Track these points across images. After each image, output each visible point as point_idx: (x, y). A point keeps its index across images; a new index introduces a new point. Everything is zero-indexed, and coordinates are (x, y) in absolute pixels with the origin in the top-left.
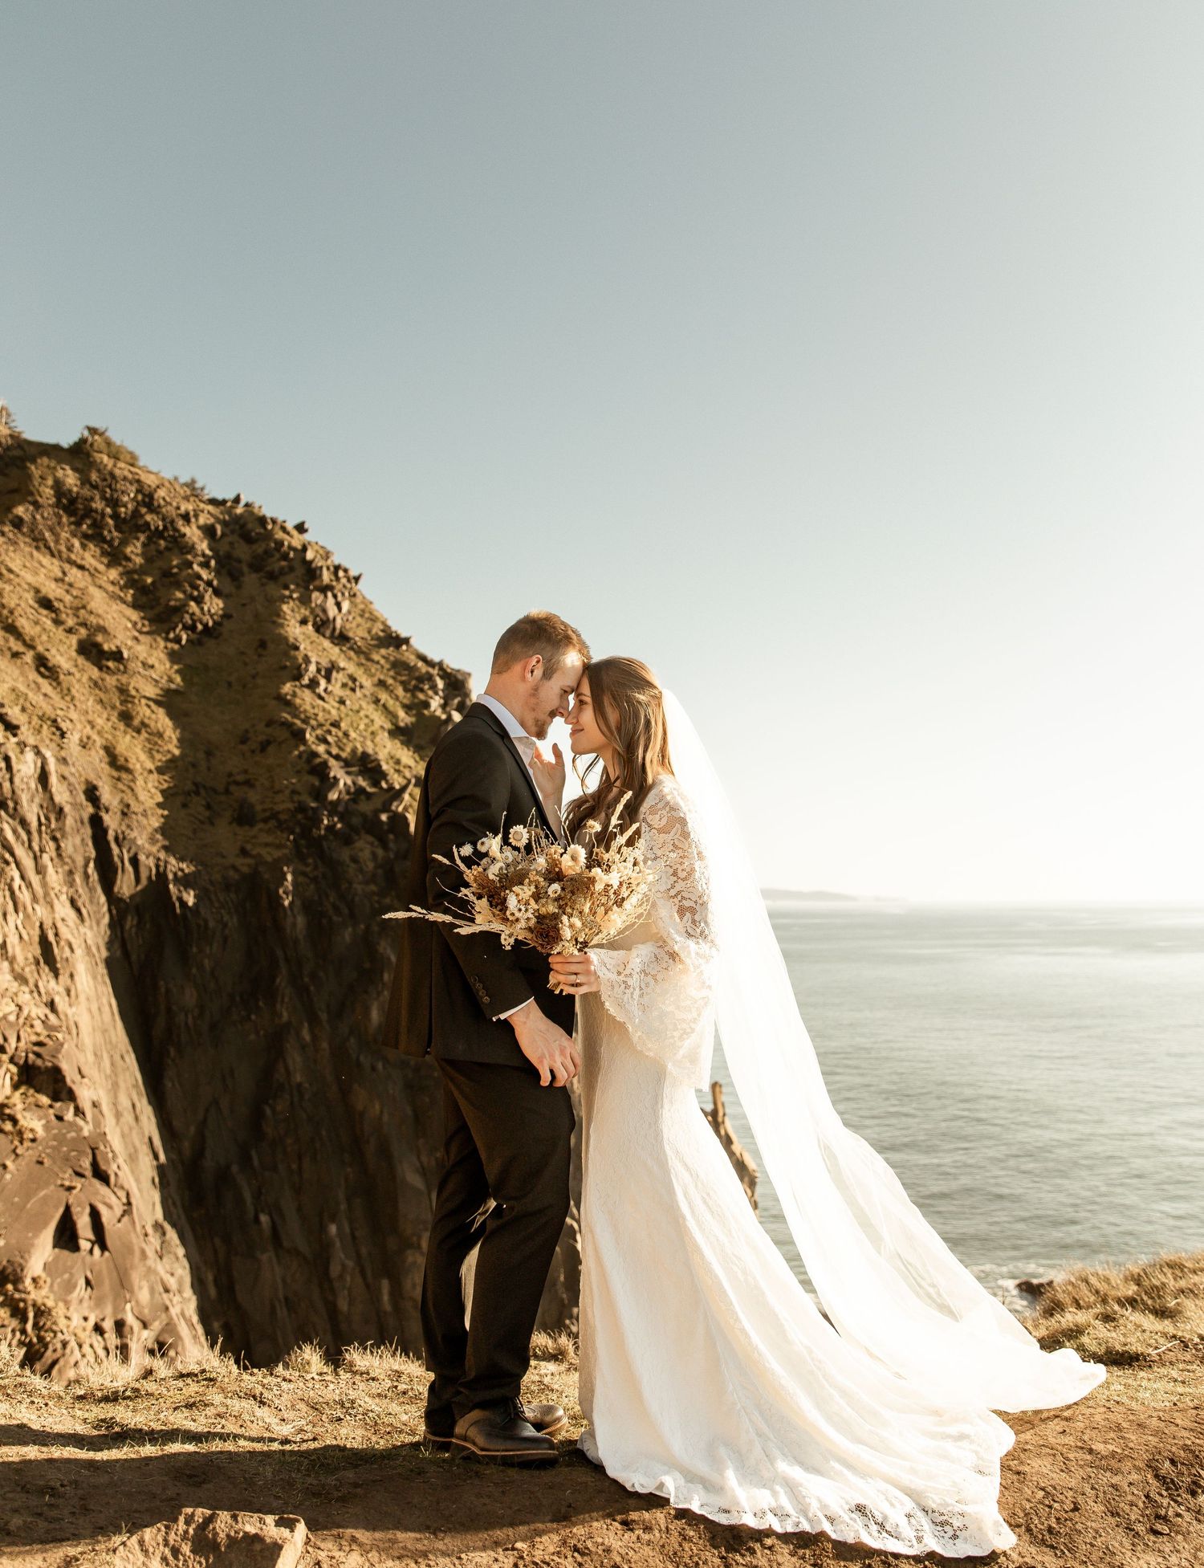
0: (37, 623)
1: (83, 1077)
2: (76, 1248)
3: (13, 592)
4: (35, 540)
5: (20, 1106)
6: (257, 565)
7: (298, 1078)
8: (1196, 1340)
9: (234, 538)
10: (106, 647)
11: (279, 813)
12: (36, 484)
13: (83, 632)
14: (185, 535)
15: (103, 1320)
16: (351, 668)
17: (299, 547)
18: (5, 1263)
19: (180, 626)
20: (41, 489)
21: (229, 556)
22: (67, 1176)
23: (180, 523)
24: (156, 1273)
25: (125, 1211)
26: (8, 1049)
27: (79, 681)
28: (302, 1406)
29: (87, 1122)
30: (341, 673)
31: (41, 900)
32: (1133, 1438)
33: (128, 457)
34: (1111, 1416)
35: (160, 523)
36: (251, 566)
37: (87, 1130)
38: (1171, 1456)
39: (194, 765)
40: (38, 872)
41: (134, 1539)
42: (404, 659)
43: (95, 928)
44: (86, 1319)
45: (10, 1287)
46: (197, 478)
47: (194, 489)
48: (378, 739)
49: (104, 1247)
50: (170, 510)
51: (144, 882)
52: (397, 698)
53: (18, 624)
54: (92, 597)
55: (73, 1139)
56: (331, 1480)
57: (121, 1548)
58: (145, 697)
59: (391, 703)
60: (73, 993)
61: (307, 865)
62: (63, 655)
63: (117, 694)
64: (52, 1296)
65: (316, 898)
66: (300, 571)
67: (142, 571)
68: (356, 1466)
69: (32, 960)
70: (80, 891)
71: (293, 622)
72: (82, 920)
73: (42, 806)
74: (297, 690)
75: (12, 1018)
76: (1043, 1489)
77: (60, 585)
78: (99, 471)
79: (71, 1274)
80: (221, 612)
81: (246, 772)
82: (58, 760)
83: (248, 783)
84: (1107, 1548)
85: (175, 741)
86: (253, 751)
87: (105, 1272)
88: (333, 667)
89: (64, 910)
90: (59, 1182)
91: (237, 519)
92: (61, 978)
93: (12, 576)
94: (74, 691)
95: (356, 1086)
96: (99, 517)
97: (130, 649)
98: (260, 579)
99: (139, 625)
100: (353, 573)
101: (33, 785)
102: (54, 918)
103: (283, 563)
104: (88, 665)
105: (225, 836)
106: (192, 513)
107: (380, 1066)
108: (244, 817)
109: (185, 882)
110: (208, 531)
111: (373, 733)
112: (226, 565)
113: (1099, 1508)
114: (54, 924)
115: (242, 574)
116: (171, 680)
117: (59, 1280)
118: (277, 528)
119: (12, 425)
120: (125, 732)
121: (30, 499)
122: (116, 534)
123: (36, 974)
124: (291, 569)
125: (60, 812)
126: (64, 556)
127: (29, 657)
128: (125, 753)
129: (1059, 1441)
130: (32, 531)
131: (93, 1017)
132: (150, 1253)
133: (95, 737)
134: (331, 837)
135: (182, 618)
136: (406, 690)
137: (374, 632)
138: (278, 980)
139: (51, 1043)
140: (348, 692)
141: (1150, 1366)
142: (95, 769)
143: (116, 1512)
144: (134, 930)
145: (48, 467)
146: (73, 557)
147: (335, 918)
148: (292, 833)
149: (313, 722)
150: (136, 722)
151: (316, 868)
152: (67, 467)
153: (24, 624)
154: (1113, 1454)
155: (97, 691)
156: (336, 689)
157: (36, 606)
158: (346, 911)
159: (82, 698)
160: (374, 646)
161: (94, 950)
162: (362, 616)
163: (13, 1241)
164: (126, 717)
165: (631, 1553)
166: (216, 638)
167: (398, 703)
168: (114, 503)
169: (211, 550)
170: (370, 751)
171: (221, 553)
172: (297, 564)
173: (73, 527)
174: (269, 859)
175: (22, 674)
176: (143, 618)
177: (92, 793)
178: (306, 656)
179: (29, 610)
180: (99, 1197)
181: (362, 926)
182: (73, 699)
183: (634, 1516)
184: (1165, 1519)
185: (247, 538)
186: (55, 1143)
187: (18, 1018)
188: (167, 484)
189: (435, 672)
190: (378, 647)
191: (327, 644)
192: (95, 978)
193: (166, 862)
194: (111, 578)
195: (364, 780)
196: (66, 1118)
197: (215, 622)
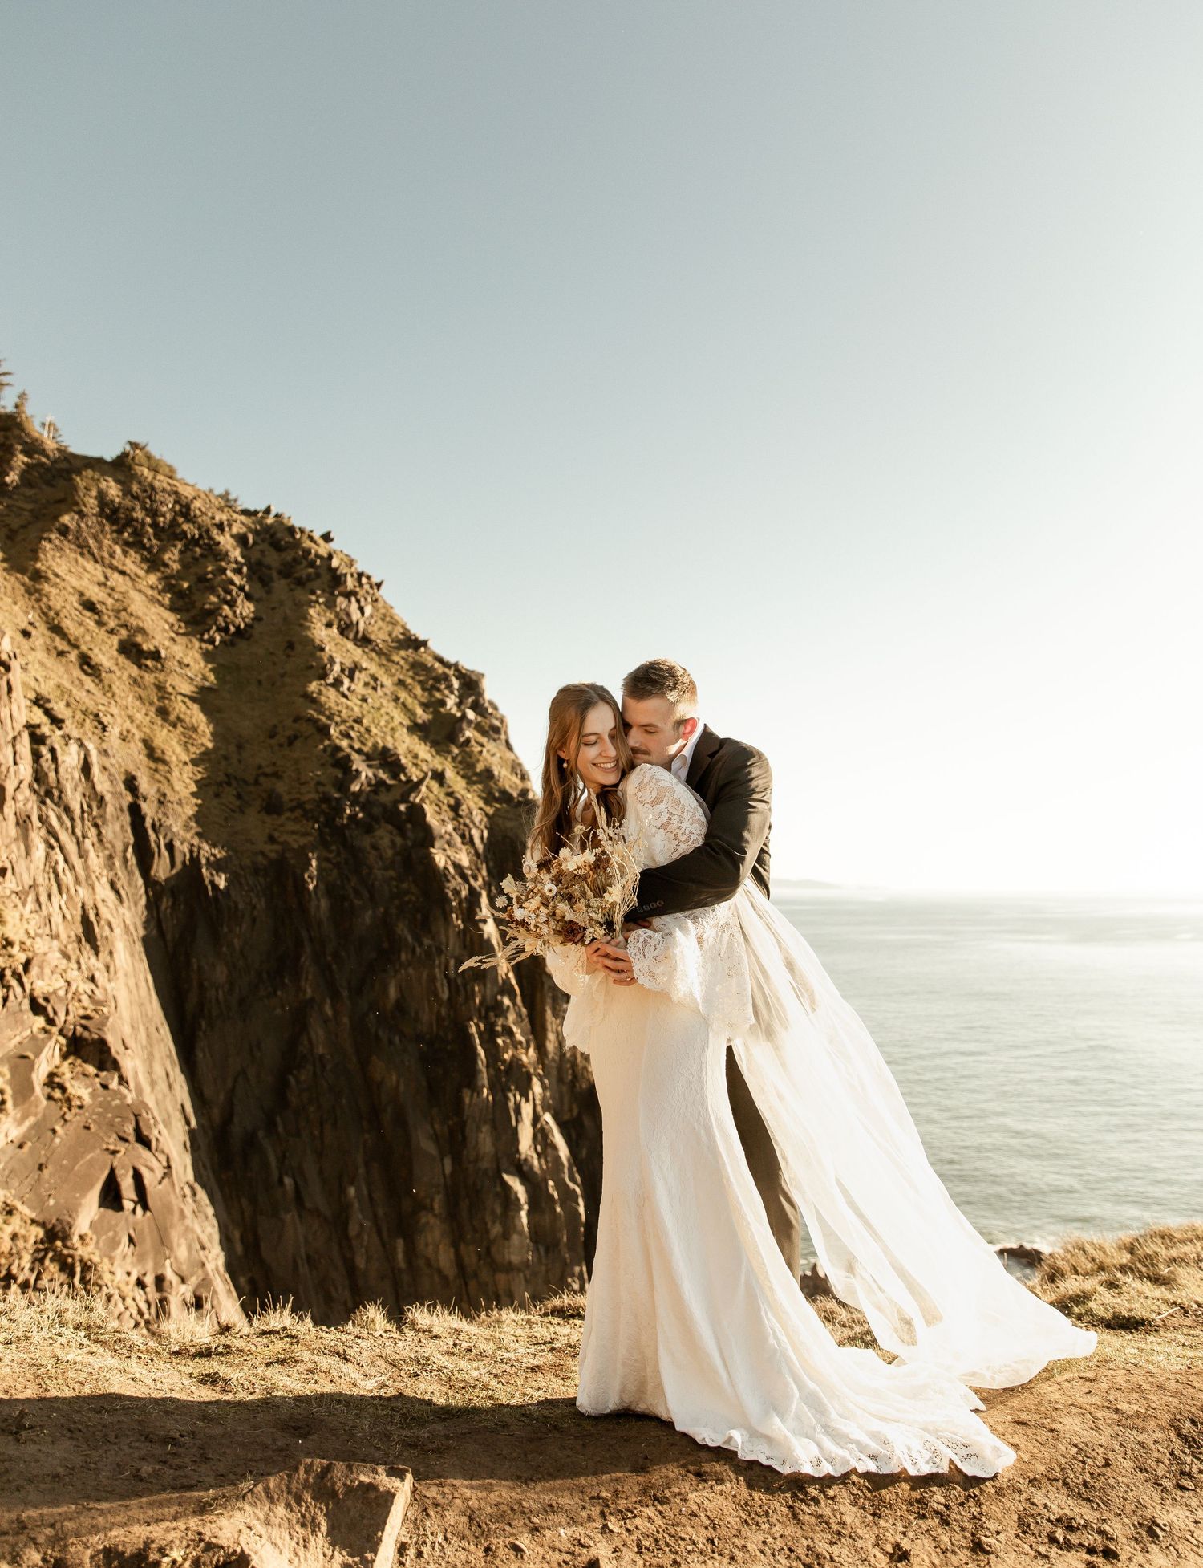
0: (81, 624)
1: (126, 1048)
2: (119, 1207)
3: (59, 595)
4: (79, 546)
5: (68, 1075)
6: (287, 571)
7: (321, 1050)
8: (1195, 1307)
9: (265, 546)
10: (145, 647)
11: (304, 803)
12: (81, 494)
13: (124, 633)
14: (219, 543)
15: (145, 1275)
16: (373, 668)
17: (326, 555)
18: (54, 1221)
19: (214, 628)
20: (86, 499)
21: (259, 563)
22: (112, 1140)
23: (215, 532)
24: (193, 1231)
25: (165, 1174)
26: (57, 1022)
27: (120, 678)
28: (380, 1362)
29: (130, 1091)
30: (364, 672)
31: (83, 882)
32: (1155, 1399)
33: (167, 470)
34: (1131, 1378)
35: (196, 532)
36: (280, 572)
37: (130, 1098)
38: (1191, 1416)
39: (226, 758)
40: (81, 856)
41: (260, 1487)
42: (423, 660)
43: (133, 909)
44: (129, 1274)
45: (59, 1243)
46: (231, 490)
47: (228, 500)
48: (397, 735)
49: (146, 1208)
50: (205, 520)
51: (179, 866)
52: (415, 697)
53: (63, 625)
54: (133, 601)
55: (117, 1106)
56: (424, 1433)
57: (249, 1495)
58: (181, 694)
59: (410, 701)
60: (112, 969)
61: (331, 852)
62: (105, 654)
63: (155, 690)
64: (97, 1253)
65: (339, 882)
66: (326, 577)
67: (179, 576)
68: (444, 1420)
69: (74, 938)
70: (120, 874)
71: (319, 625)
72: (121, 901)
73: (84, 795)
74: (322, 688)
75: (61, 993)
76: (1076, 1446)
77: (103, 588)
78: (140, 483)
79: (115, 1232)
80: (252, 615)
81: (274, 764)
82: (99, 752)
83: (277, 775)
84: (1139, 1502)
85: (209, 735)
86: (281, 745)
87: (146, 1230)
88: (356, 667)
89: (104, 891)
90: (105, 1146)
91: (268, 529)
92: (101, 955)
93: (58, 580)
94: (114, 688)
95: (374, 1058)
96: (139, 526)
97: (167, 648)
98: (288, 585)
99: (176, 627)
100: (375, 580)
101: (76, 775)
102: (95, 900)
103: (311, 570)
104: (128, 663)
105: (255, 825)
106: (226, 523)
107: (397, 1039)
108: (272, 806)
109: (217, 866)
110: (241, 540)
111: (392, 729)
112: (257, 571)
113: (1128, 1464)
114: (95, 905)
115: (272, 580)
116: (205, 678)
117: (104, 1237)
118: (305, 537)
119: (59, 439)
120: (162, 726)
121: (75, 508)
122: (155, 542)
123: (78, 952)
124: (318, 576)
125: (101, 800)
126: (107, 562)
127: (73, 656)
128: (162, 746)
129: (1086, 1401)
130: (77, 538)
131: (130, 992)
132: (188, 1212)
133: (134, 730)
134: (354, 826)
135: (216, 620)
136: (423, 689)
137: (394, 635)
138: (303, 959)
139: (97, 1016)
140: (370, 691)
141: (1156, 1331)
142: (134, 761)
143: (233, 1460)
144: (169, 911)
145: (92, 479)
146: (115, 563)
147: (357, 902)
148: (317, 821)
149: (337, 719)
150: (172, 717)
151: (339, 854)
152: (110, 479)
153: (68, 625)
154: (1138, 1414)
155: (137, 689)
156: (359, 687)
157: (80, 608)
158: (366, 895)
159: (123, 694)
160: (394, 648)
161: (132, 929)
162: (383, 620)
163: (62, 1201)
164: (163, 713)
165: (706, 1502)
166: (248, 639)
167: (416, 702)
168: (154, 513)
169: (243, 557)
170: (390, 746)
171: (253, 560)
172: (323, 572)
173: (115, 535)
174: (296, 846)
175: (67, 671)
176: (179, 620)
177: (131, 783)
178: (331, 656)
179: (74, 612)
180: (142, 1161)
181: (382, 909)
182: (114, 695)
183: (706, 1467)
184: (1189, 1475)
185: (277, 546)
186: (100, 1110)
187: (67, 991)
188: (203, 496)
189: (451, 672)
190: (399, 648)
191: (350, 645)
192: (132, 955)
193: (199, 848)
194: (150, 583)
195: (384, 772)
196: (111, 1086)
197: (246, 625)
